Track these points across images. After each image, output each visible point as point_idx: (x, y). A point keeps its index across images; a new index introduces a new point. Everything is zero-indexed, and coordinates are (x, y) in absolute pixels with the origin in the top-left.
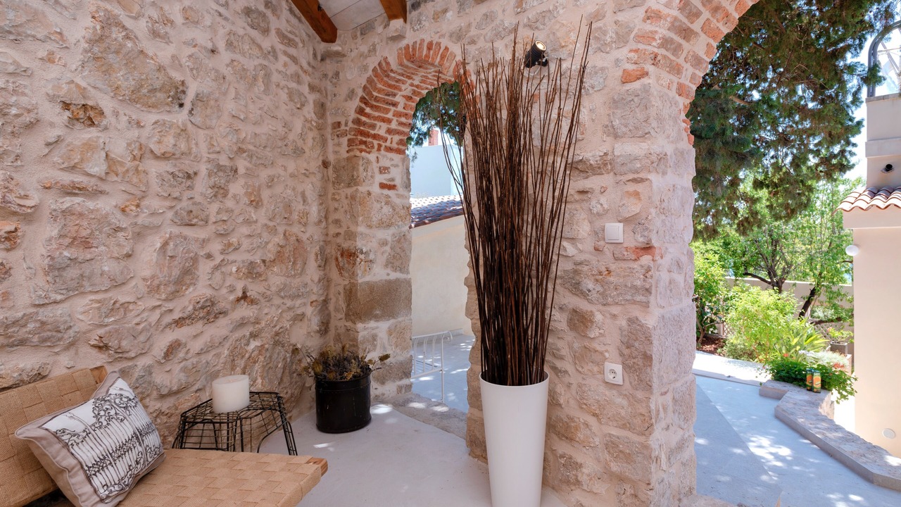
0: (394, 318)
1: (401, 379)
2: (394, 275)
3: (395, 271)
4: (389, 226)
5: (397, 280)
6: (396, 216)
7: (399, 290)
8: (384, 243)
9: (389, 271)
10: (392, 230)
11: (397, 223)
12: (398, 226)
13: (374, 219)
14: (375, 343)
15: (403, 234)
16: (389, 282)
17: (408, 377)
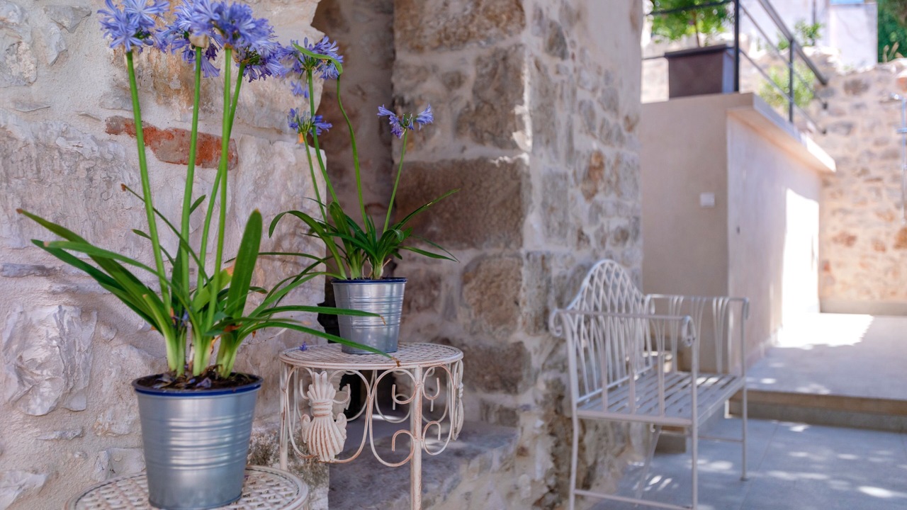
0: (472, 245)
1: (491, 388)
2: (474, 152)
3: (480, 140)
4: (464, 39)
5: (482, 162)
6: (480, 18)
7: (485, 184)
8: (455, 81)
9: (467, 140)
10: (471, 52)
11: (483, 32)
12: (488, 40)
13: (428, 32)
14: (435, 293)
15: (501, 56)
16: (462, 165)
17: (508, 391)
